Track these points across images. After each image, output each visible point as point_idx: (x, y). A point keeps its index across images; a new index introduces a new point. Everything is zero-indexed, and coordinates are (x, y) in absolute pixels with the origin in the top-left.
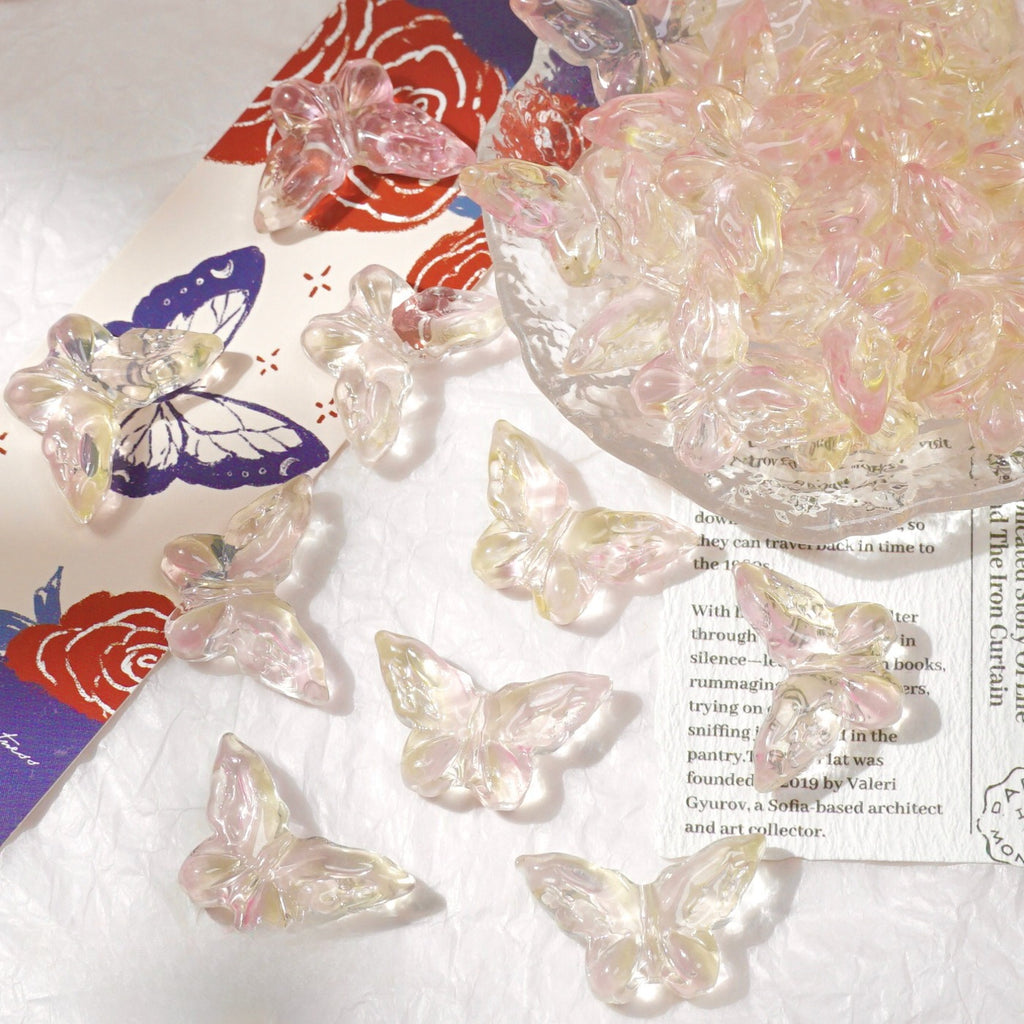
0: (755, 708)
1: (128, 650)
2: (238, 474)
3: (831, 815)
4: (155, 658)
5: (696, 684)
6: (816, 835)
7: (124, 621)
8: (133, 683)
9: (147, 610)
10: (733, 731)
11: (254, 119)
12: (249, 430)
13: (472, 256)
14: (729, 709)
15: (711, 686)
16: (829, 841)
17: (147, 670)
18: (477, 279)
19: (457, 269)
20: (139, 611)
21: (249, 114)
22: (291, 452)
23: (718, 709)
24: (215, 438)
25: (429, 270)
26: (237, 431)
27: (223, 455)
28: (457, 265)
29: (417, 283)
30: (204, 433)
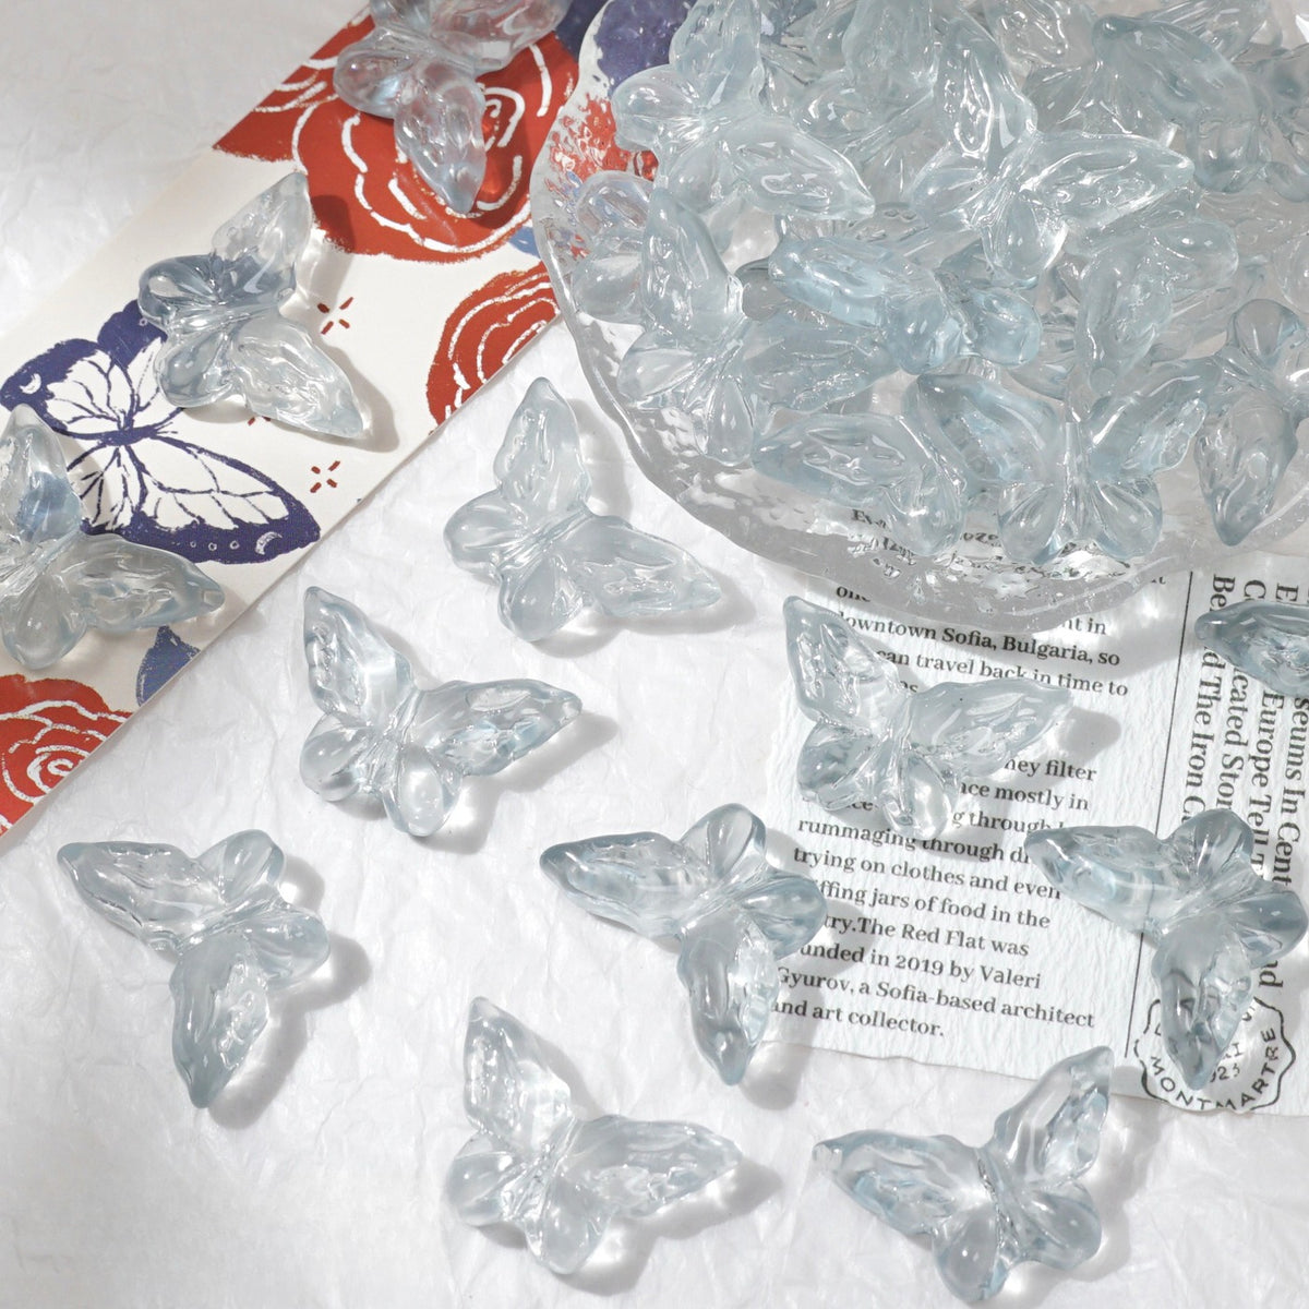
0: (876, 865)
1: (38, 751)
2: (202, 546)
3: (954, 1009)
4: (70, 765)
5: (806, 827)
6: (933, 1033)
7: (38, 713)
8: (39, 793)
9: (69, 703)
10: (845, 891)
11: (281, 104)
12: (225, 493)
13: (532, 303)
14: (843, 863)
15: (824, 832)
16: (948, 1043)
17: (58, 778)
18: (534, 333)
19: (510, 318)
20: (58, 704)
21: (277, 98)
22: (273, 524)
23: (830, 862)
24: (181, 498)
25: (475, 316)
26: (210, 491)
27: (189, 520)
28: (512, 312)
29: (459, 330)
30: (169, 490)
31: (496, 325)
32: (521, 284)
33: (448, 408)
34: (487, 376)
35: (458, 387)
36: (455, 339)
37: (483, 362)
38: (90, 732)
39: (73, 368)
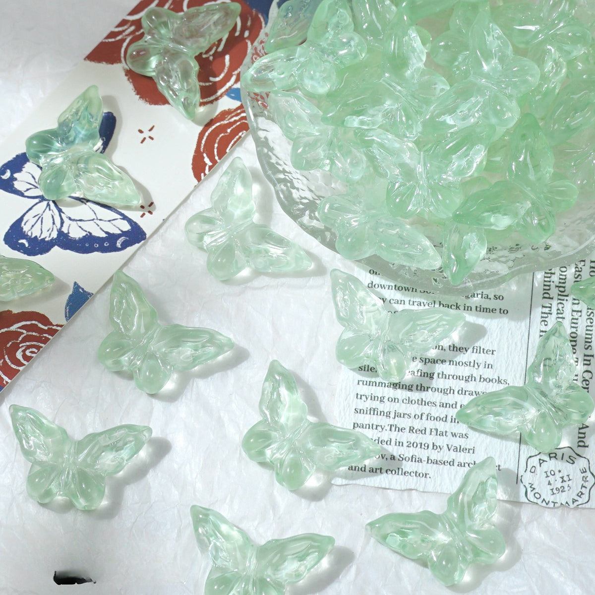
0: (395, 399)
1: (21, 345)
2: (92, 245)
3: (435, 465)
4: (36, 351)
5: (361, 383)
6: (426, 477)
7: (19, 328)
8: (23, 365)
9: (34, 322)
10: (381, 412)
11: (115, 37)
12: (100, 220)
13: (238, 123)
14: (379, 399)
15: (369, 385)
16: (433, 482)
17: (31, 357)
18: (240, 137)
19: (229, 131)
20: (28, 323)
21: (112, 35)
22: (124, 233)
23: (373, 399)
24: (80, 223)
25: (212, 131)
26: (93, 220)
27: (84, 234)
28: (229, 128)
29: (205, 138)
30: (74, 220)
31: (222, 135)
32: (232, 115)
33: (202, 174)
34: (220, 158)
35: (206, 164)
36: (203, 142)
37: (217, 152)
38: (45, 335)
39: (25, 166)
